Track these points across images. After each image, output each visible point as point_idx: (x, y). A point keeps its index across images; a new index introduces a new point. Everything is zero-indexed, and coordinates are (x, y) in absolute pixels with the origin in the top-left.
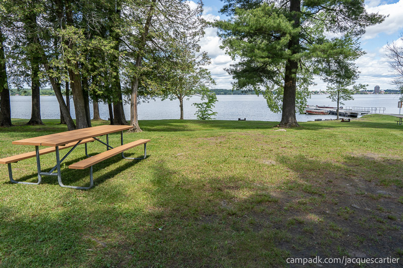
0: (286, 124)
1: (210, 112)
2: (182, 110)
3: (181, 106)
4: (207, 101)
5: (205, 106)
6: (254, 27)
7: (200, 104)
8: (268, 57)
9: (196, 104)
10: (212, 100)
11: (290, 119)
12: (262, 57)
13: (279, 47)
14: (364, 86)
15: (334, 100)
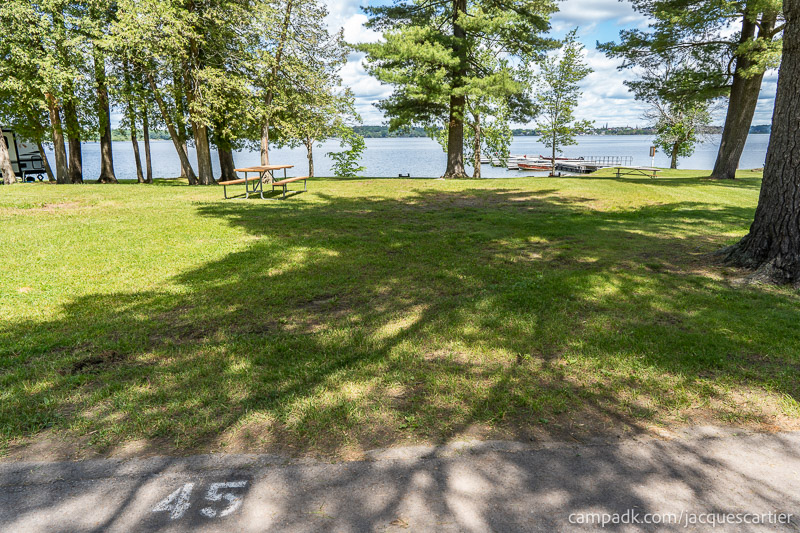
0: (451, 174)
1: (354, 166)
2: (311, 162)
3: (310, 157)
4: (350, 148)
5: (347, 157)
6: (406, 56)
7: (339, 154)
8: (422, 93)
9: (331, 154)
10: (357, 146)
11: (456, 168)
12: (417, 93)
13: (434, 81)
14: (589, 123)
15: (548, 145)
